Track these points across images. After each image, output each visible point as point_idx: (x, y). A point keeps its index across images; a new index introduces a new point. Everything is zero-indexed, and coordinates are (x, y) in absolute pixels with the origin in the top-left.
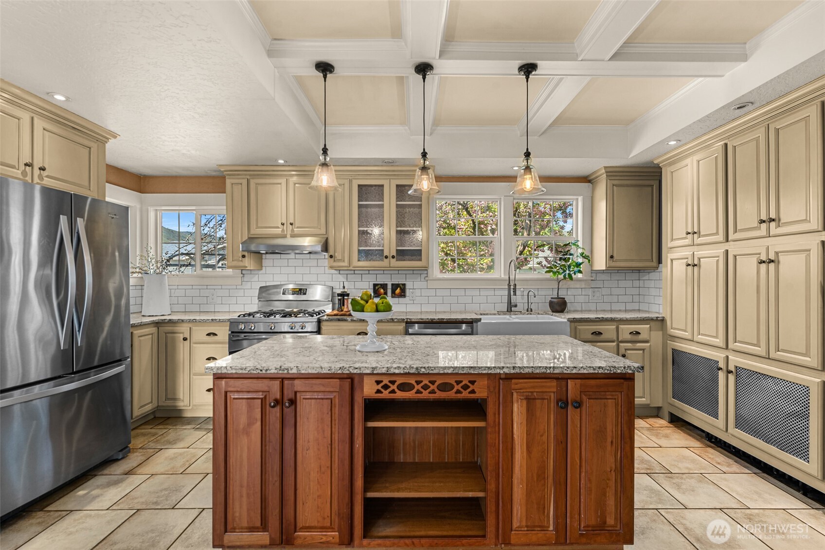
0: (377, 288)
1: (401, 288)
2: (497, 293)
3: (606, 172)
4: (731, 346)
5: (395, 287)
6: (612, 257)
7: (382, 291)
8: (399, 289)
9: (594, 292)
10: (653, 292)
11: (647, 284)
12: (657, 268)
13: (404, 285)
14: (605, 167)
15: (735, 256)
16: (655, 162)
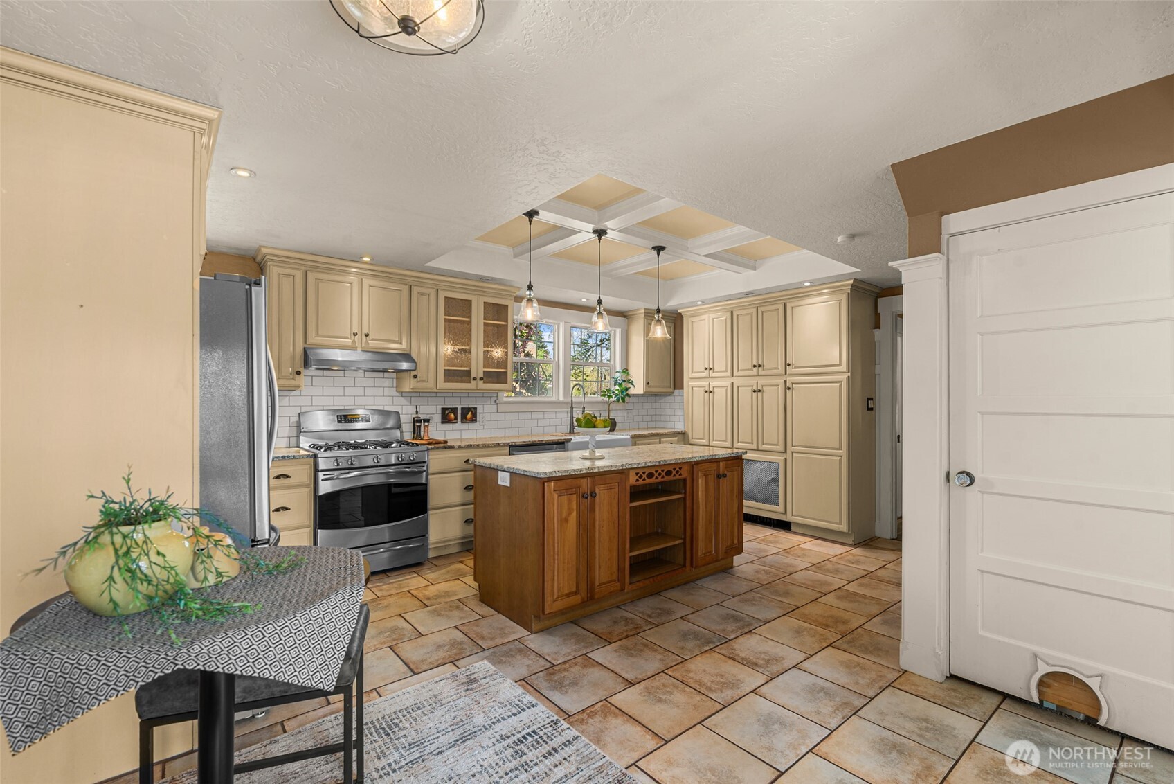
0: (447, 412)
1: (472, 412)
2: (559, 415)
3: (645, 313)
4: (735, 446)
5: (465, 411)
6: (648, 383)
7: (452, 415)
8: (470, 413)
9: (628, 413)
10: (669, 412)
11: (663, 405)
12: (673, 393)
13: (475, 409)
14: (645, 309)
15: (738, 387)
16: (679, 311)
